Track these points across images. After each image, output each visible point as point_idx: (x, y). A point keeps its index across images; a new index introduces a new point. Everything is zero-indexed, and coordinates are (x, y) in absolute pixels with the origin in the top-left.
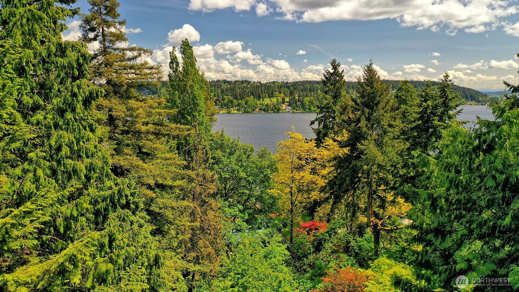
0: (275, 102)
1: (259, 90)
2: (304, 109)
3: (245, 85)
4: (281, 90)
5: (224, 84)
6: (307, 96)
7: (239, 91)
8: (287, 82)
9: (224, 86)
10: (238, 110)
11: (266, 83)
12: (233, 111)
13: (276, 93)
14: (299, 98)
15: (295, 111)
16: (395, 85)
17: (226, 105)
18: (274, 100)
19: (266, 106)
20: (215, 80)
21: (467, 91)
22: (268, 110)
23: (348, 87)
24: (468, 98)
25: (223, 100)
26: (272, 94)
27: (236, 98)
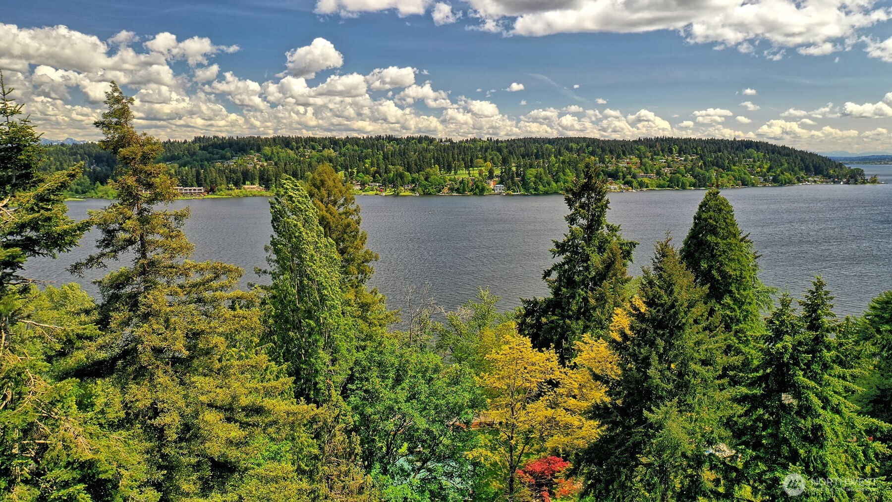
0: (477, 175)
1: (448, 155)
2: (527, 190)
3: (424, 145)
4: (488, 154)
5: (389, 143)
6: (531, 166)
7: (414, 156)
8: (497, 140)
9: (389, 147)
10: (413, 190)
11: (461, 142)
12: (404, 192)
13: (478, 160)
14: (517, 170)
15: (511, 192)
16: (684, 146)
17: (392, 182)
18: (475, 172)
19: (461, 183)
20: (374, 137)
21: (808, 157)
22: (464, 190)
23: (603, 150)
24: (810, 171)
25: (386, 172)
26: (472, 161)
27: (409, 170)
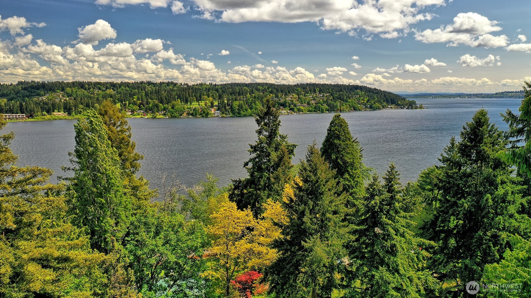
0: (204, 105)
1: (186, 93)
2: (234, 114)
3: (171, 87)
4: (210, 93)
5: (149, 85)
6: (236, 100)
7: (164, 94)
8: (216, 84)
9: (149, 88)
10: (164, 115)
11: (193, 85)
12: (159, 116)
13: (204, 96)
14: (227, 102)
15: (224, 115)
16: (322, 88)
17: (151, 110)
18: (202, 103)
19: (194, 110)
20: (139, 82)
21: (388, 95)
22: (196, 115)
23: (277, 90)
24: (389, 102)
25: (147, 104)
26: (200, 97)
27: (161, 102)
